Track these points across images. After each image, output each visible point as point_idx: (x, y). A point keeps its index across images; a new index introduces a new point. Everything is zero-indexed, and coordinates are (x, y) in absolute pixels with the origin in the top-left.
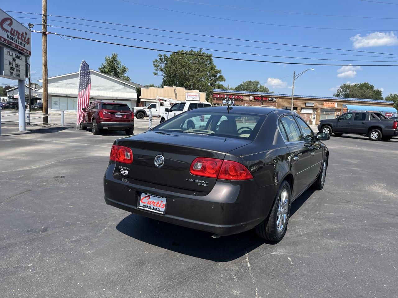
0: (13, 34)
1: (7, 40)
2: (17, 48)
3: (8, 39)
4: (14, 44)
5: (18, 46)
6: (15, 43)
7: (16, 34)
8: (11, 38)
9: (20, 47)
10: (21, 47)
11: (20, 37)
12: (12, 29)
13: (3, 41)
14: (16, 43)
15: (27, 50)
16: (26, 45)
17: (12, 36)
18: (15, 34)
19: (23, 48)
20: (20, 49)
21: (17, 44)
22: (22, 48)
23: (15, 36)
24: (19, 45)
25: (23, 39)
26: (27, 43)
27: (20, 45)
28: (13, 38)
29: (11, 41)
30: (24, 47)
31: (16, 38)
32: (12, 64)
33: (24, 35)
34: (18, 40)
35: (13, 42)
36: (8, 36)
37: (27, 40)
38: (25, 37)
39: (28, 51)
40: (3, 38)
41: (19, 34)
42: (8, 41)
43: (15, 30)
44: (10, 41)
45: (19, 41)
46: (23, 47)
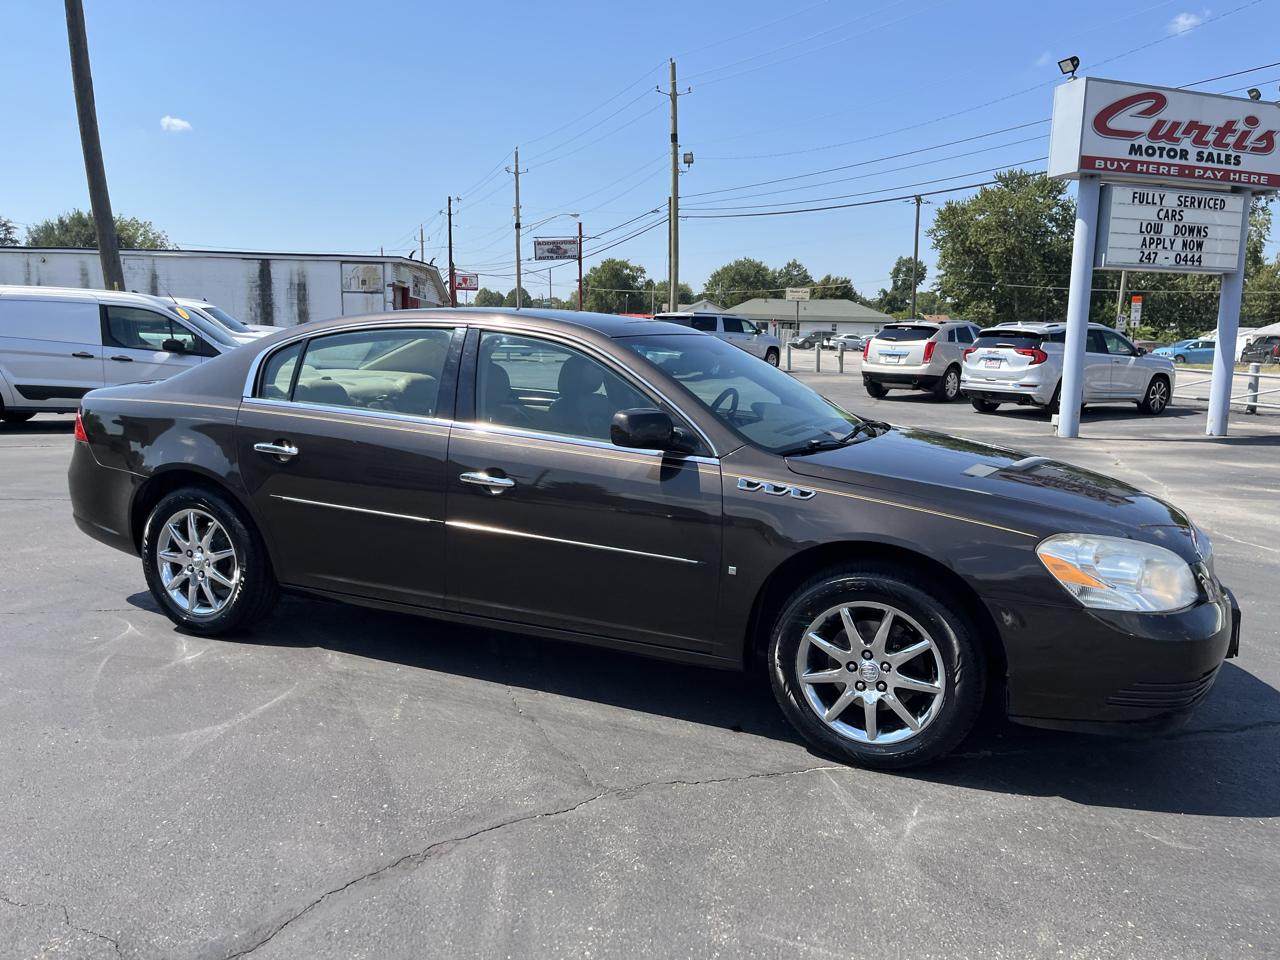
0: (1170, 136)
1: (1125, 161)
2: (1192, 175)
3: (1133, 157)
4: (1169, 165)
5: (1192, 168)
6: (1177, 161)
7: (1187, 132)
8: (1150, 150)
9: (1206, 169)
10: (1213, 170)
11: (1210, 137)
12: (1160, 124)
13: (1106, 168)
14: (1183, 162)
15: (1250, 174)
16: (1245, 158)
17: (1156, 146)
18: (1178, 134)
19: (1228, 172)
20: (1209, 174)
21: (1192, 160)
22: (1219, 170)
23: (1177, 140)
24: (1203, 164)
25: (1231, 139)
26: (1254, 149)
27: (1210, 164)
28: (1162, 149)
29: (1156, 158)
30: (1238, 163)
31: (1186, 143)
32: (1158, 229)
33: (1241, 127)
34: (1193, 152)
35: (1165, 159)
36: (1134, 150)
37: (1260, 139)
38: (1245, 135)
39: (1260, 175)
40: (1105, 160)
41: (1205, 129)
42: (1135, 163)
43: (1176, 125)
44: (1142, 163)
45: (1200, 154)
46: (1232, 167)
